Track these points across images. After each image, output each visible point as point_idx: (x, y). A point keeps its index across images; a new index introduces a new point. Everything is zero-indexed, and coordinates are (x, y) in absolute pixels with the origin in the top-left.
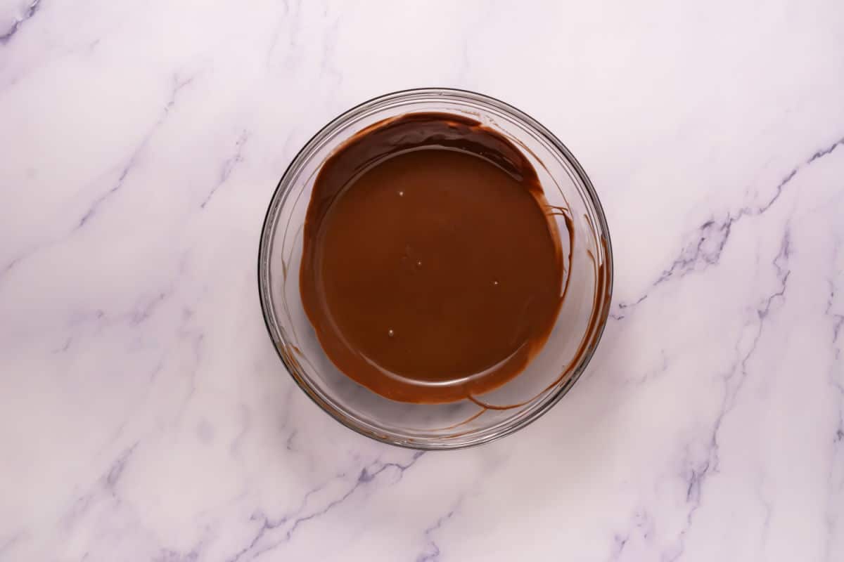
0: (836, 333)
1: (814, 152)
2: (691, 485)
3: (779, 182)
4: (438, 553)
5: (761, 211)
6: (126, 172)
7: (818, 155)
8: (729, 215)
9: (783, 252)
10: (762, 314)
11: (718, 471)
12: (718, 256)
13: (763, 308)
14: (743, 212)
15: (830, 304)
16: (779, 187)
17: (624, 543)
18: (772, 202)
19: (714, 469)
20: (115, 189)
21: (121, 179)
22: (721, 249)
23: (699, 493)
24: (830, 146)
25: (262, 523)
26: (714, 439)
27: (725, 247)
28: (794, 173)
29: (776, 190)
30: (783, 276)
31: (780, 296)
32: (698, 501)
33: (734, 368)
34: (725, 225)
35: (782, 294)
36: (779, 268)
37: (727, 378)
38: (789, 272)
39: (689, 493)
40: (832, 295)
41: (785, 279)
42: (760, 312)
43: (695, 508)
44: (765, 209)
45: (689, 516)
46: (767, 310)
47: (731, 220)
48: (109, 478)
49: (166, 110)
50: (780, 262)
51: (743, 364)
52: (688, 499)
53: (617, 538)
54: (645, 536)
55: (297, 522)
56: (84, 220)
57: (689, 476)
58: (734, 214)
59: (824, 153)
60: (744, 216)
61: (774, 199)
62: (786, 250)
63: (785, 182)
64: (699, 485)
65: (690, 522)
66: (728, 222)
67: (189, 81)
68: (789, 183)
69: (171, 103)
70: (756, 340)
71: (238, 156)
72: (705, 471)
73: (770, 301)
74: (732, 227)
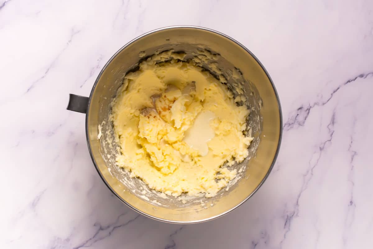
0: (352, 159)
1: (347, 80)
2: (286, 222)
3: (332, 92)
4: (175, 245)
5: (324, 104)
6: (48, 69)
7: (349, 81)
8: (309, 105)
9: (332, 122)
10: (321, 149)
11: (298, 216)
12: (304, 123)
13: (322, 146)
14: (315, 104)
15: (350, 146)
16: (332, 94)
17: (256, 245)
18: (328, 101)
19: (297, 215)
20: (43, 77)
21: (46, 73)
22: (305, 119)
23: (290, 226)
24: (354, 78)
25: (98, 227)
26: (297, 202)
27: (307, 119)
28: (338, 88)
29: (331, 95)
30: (331, 133)
31: (329, 142)
32: (289, 229)
33: (308, 172)
34: (307, 109)
35: (330, 140)
36: (330, 129)
37: (305, 175)
38: (334, 131)
39: (285, 225)
40: (352, 142)
41: (332, 134)
42: (320, 148)
43: (287, 231)
44: (325, 103)
45: (285, 235)
46: (323, 148)
47: (311, 107)
48: (33, 204)
49: (68, 43)
50: (330, 127)
51: (312, 170)
52: (285, 228)
53: (253, 243)
54: (265, 243)
55: (115, 228)
56: (29, 90)
57: (286, 217)
58: (312, 105)
59: (352, 81)
60: (316, 106)
61: (329, 99)
62: (333, 122)
63: (334, 92)
64: (290, 221)
65: (285, 237)
66: (309, 107)
67: (79, 32)
68: (336, 93)
69: (70, 41)
70: (318, 160)
71: (98, 66)
72: (293, 216)
73: (325, 143)
74: (310, 110)
